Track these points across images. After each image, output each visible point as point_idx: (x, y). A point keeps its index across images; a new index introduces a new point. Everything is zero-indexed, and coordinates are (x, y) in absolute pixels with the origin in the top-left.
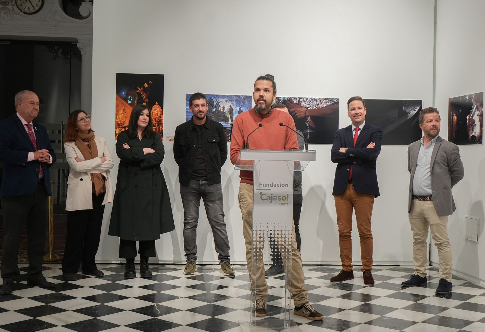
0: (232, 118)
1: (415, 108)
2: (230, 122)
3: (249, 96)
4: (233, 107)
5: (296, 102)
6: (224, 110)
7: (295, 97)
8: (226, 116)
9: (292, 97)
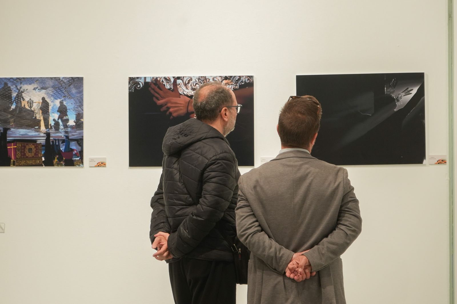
0: (46, 121)
1: (409, 89)
2: (43, 128)
3: (78, 78)
4: (48, 100)
5: (168, 86)
6: (31, 107)
7: (166, 76)
8: (36, 117)
9: (160, 76)
